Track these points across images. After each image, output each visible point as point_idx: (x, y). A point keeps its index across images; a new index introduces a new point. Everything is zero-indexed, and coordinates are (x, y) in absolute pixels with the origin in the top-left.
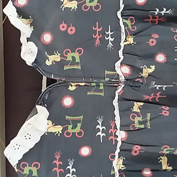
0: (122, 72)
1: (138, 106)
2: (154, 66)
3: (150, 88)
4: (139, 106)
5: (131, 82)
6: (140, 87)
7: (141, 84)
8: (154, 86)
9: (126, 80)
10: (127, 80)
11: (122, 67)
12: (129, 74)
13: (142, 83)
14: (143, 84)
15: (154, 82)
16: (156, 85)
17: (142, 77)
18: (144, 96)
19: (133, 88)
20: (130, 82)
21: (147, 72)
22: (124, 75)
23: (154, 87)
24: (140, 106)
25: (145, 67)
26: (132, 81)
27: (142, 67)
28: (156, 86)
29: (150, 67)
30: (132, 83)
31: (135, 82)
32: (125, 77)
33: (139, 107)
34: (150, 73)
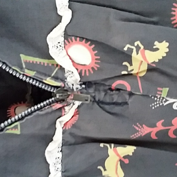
0: (73, 61)
1: (118, 158)
2: (167, 44)
3: (154, 106)
4: (122, 156)
5: (99, 91)
6: (126, 103)
7: (127, 97)
8: (166, 101)
9: (84, 86)
10: (87, 84)
11: (69, 47)
12: (93, 68)
13: (131, 94)
14: (133, 97)
15: (165, 90)
16: (171, 97)
17: (130, 75)
18: (137, 128)
19: (107, 107)
20: (95, 90)
21: (142, 59)
22: (77, 69)
23: (165, 104)
24: (125, 157)
25: (138, 48)
26: (102, 88)
27: (128, 46)
28: (171, 101)
29: (154, 47)
30: (103, 94)
31: (111, 90)
32: (80, 74)
33: (120, 160)
34: (154, 63)
